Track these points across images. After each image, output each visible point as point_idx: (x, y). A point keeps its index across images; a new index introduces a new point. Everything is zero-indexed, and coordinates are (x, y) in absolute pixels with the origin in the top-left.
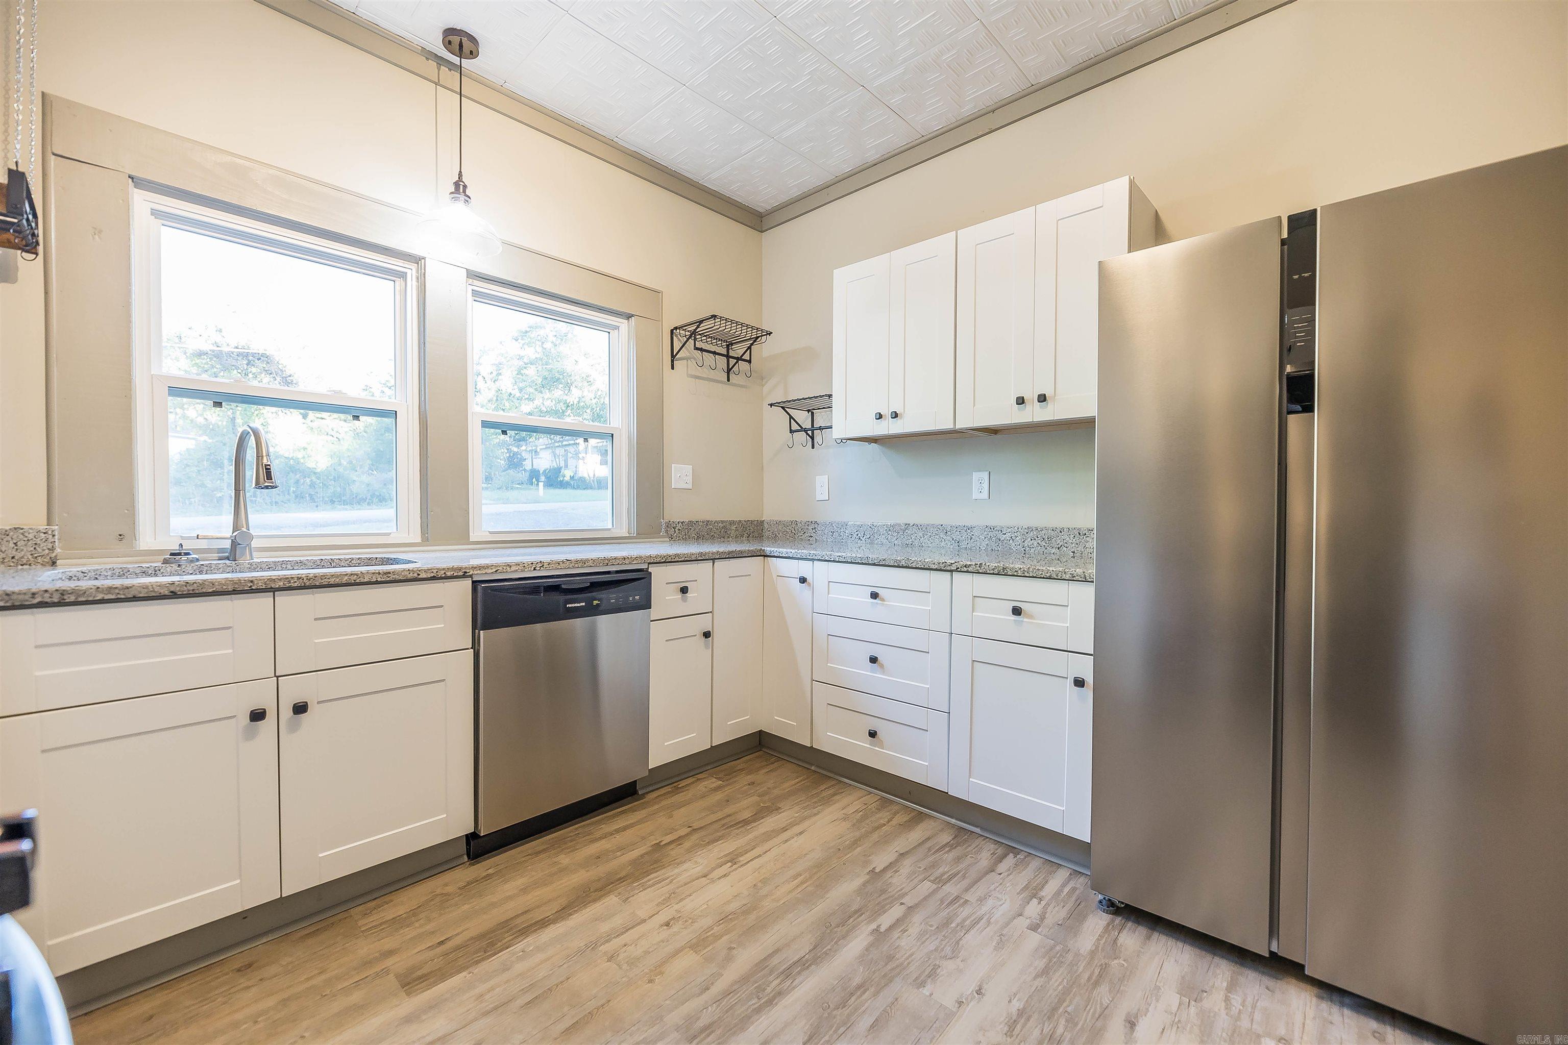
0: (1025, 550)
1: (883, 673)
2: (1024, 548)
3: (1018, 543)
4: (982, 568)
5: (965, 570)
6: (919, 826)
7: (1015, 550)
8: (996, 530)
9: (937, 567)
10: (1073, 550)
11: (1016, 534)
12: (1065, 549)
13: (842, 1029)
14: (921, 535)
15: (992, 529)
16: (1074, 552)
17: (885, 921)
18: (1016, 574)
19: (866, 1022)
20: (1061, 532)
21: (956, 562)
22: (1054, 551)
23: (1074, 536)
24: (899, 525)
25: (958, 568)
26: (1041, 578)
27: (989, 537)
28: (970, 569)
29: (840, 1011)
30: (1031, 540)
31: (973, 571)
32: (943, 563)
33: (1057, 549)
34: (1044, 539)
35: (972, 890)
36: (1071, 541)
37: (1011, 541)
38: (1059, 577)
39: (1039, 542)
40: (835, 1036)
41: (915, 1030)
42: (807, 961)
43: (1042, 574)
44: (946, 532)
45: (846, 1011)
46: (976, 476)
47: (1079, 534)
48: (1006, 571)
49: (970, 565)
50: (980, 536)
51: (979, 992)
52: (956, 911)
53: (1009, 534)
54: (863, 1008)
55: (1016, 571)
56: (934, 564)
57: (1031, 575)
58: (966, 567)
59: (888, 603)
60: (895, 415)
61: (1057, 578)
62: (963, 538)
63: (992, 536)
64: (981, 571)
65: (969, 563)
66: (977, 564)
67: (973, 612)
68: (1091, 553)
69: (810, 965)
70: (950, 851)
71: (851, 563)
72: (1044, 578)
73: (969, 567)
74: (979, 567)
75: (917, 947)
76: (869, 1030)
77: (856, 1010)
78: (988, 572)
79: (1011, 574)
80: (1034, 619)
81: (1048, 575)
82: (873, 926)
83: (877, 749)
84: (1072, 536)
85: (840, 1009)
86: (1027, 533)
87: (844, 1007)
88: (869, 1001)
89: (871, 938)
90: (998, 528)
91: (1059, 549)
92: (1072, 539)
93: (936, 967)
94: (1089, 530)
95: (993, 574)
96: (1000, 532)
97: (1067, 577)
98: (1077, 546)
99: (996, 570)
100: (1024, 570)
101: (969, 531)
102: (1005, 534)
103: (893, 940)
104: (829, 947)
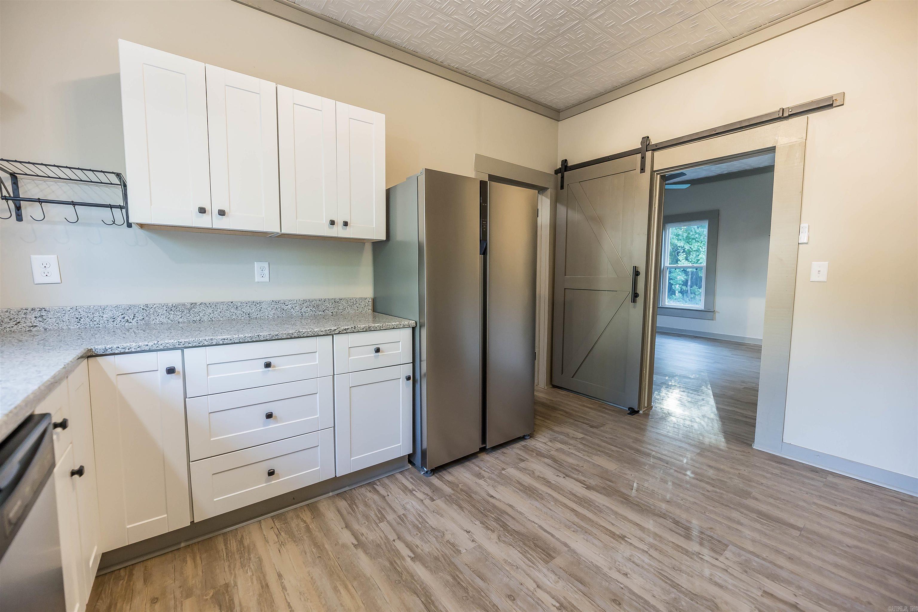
0: (302, 315)
1: (277, 423)
2: (301, 314)
3: (297, 311)
4: (356, 329)
5: (345, 332)
6: (321, 509)
7: (295, 315)
8: (281, 303)
9: (324, 333)
10: (332, 312)
11: (295, 305)
12: (327, 311)
13: (482, 593)
14: (211, 311)
15: (277, 302)
16: (332, 313)
17: (405, 552)
18: (376, 329)
19: (479, 582)
20: (324, 301)
21: (338, 328)
22: (321, 313)
23: (332, 304)
24: (184, 305)
25: (340, 332)
26: (389, 329)
27: (275, 308)
28: (348, 331)
29: (470, 592)
30: (306, 308)
31: (350, 332)
32: (329, 330)
33: (322, 312)
34: (314, 306)
35: (396, 509)
36: (330, 306)
37: (292, 310)
38: (398, 327)
39: (311, 308)
40: (487, 598)
41: (487, 563)
42: (426, 600)
43: (389, 327)
44: (237, 308)
45: (470, 589)
46: (257, 265)
47: (335, 302)
48: (370, 329)
49: (348, 328)
50: (268, 308)
51: (468, 532)
52: (410, 521)
53: (290, 305)
54: (470, 580)
55: (376, 328)
56: (322, 332)
57: (384, 329)
58: (346, 330)
59: (278, 368)
60: (222, 213)
61: (396, 328)
62: (253, 311)
63: (278, 308)
64: (355, 331)
65: (347, 327)
66: (353, 327)
67: (349, 357)
68: (341, 312)
69: (431, 599)
70: (356, 506)
71: (240, 343)
72: (390, 329)
73: (347, 330)
74: (354, 329)
75: (432, 545)
76: (485, 581)
77: (470, 584)
78: (360, 331)
79: (373, 330)
80: (384, 352)
81: (392, 327)
82: (408, 559)
83: (273, 482)
84: (331, 303)
85: (469, 591)
86: (303, 304)
87: (467, 589)
88: (465, 576)
89: (418, 563)
90: (282, 302)
91: (323, 312)
92: (331, 305)
93: (448, 541)
94: (340, 299)
95: (363, 331)
96: (283, 304)
97: (402, 327)
98: (334, 309)
99: (365, 329)
100: (380, 327)
101: (258, 305)
102: (288, 305)
103: (424, 554)
104: (418, 586)
